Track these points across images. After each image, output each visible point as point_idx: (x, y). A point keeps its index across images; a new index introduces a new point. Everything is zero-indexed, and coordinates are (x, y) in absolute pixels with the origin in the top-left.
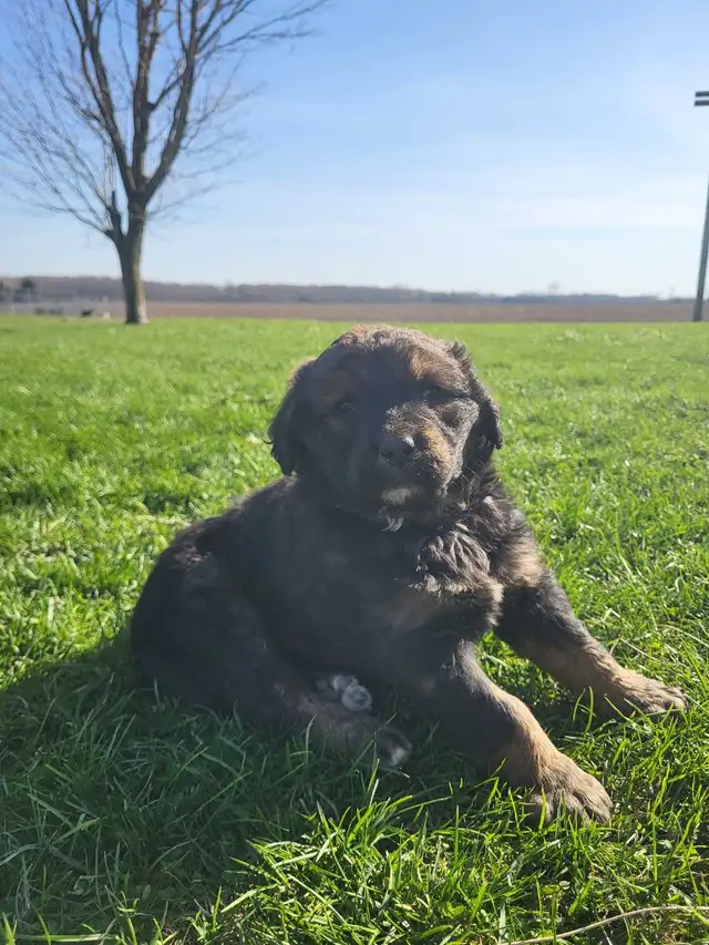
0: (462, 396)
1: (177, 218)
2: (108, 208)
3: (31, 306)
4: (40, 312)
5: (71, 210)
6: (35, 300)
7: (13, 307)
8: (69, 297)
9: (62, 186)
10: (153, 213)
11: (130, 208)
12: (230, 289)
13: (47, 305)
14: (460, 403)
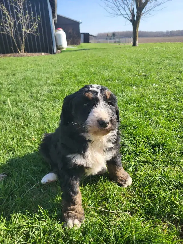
1: (150, 14)
2: (131, 13)
3: (113, 40)
4: (115, 42)
5: (122, 15)
7: (109, 41)
8: (122, 37)
9: (120, 8)
10: (143, 13)
11: (137, 12)
12: (167, 32)
13: (117, 40)
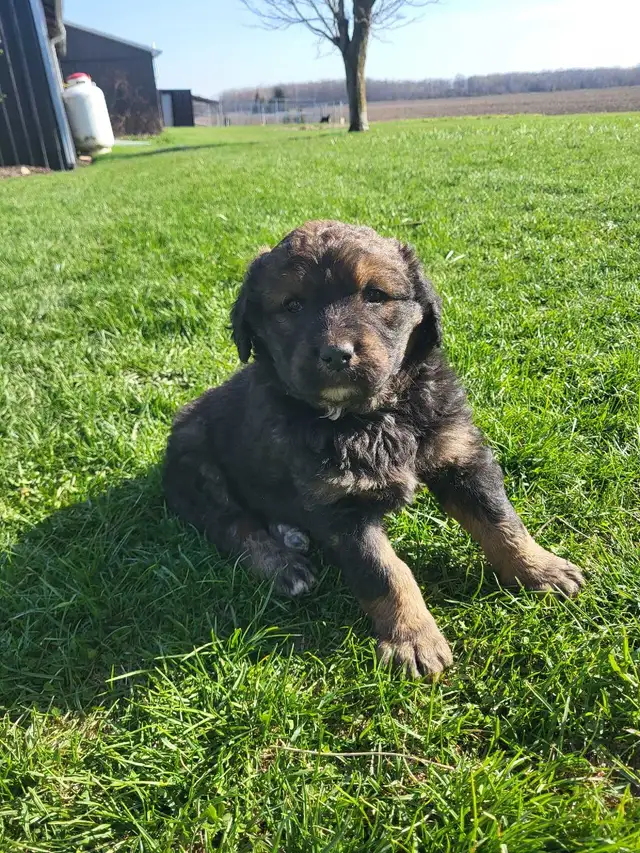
0: (404, 299)
1: (399, 17)
2: (336, 15)
3: (279, 115)
4: (286, 121)
5: (304, 20)
6: (282, 110)
7: (265, 116)
8: (310, 104)
10: (377, 14)
11: (356, 12)
12: (459, 83)
13: (293, 113)
14: (401, 305)
